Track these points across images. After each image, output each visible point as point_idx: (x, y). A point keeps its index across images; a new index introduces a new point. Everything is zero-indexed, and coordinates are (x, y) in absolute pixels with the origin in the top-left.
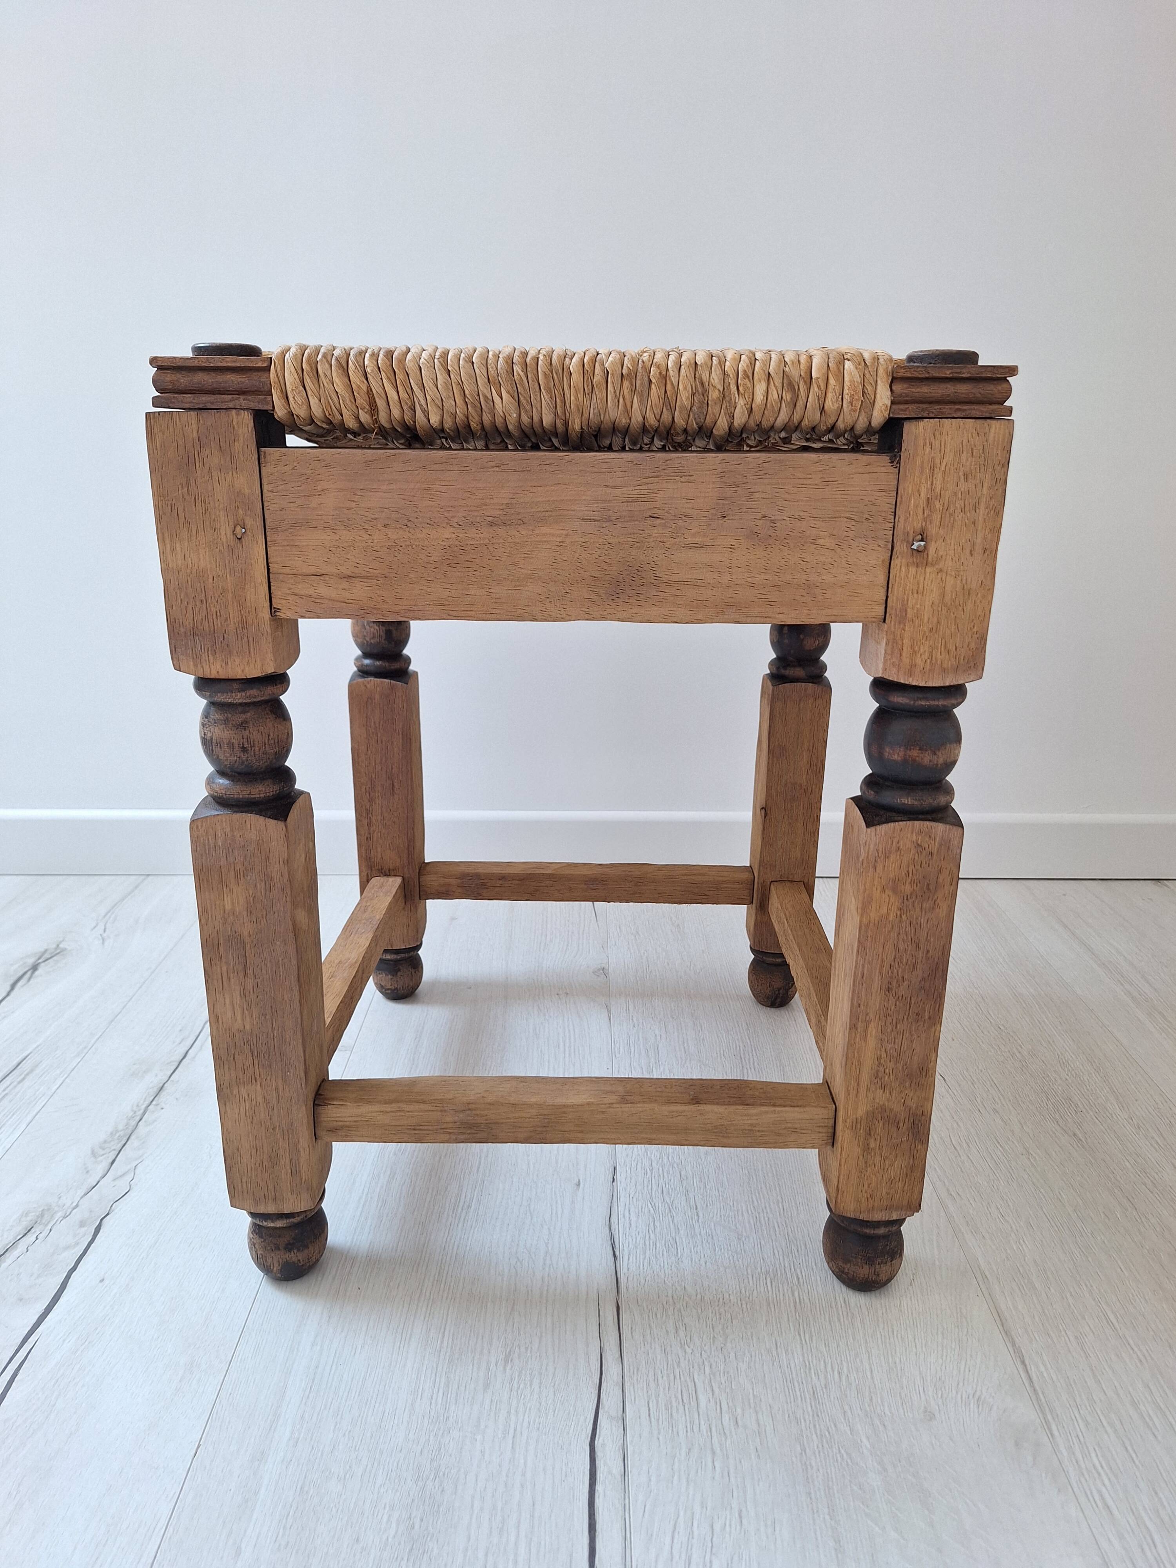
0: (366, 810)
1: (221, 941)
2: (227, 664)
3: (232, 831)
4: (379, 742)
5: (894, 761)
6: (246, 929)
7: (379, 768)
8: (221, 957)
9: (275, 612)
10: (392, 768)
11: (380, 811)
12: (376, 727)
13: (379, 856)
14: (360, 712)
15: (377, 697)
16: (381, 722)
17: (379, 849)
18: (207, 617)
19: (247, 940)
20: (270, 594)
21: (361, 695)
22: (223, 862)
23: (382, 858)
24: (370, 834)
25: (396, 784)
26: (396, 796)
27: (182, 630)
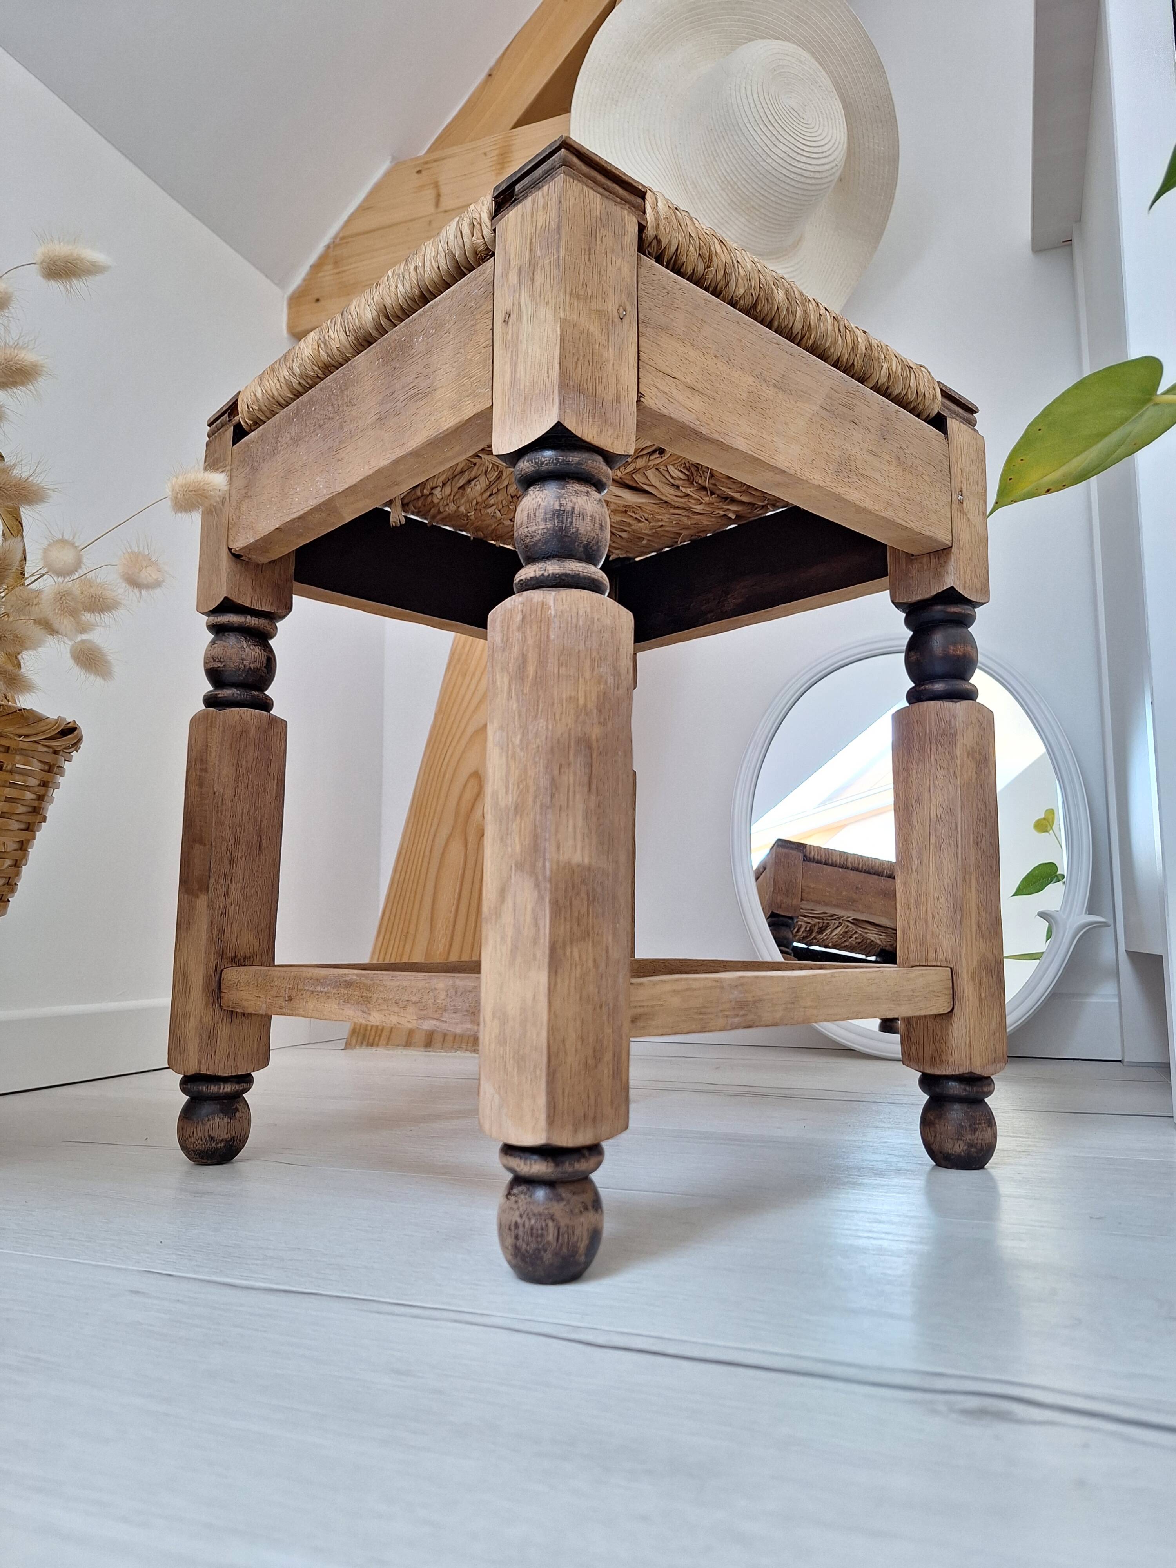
0: (225, 875)
1: (572, 744)
2: (601, 431)
3: (592, 612)
4: (250, 787)
5: (957, 655)
6: (595, 732)
7: (245, 819)
8: (569, 764)
9: (641, 397)
10: (261, 821)
11: (241, 877)
12: (247, 767)
13: (234, 939)
14: (231, 748)
15: (253, 732)
16: (255, 762)
17: (235, 929)
18: (591, 378)
19: (595, 745)
20: (638, 379)
21: (235, 727)
22: (582, 647)
23: (237, 941)
24: (225, 907)
25: (264, 842)
26: (263, 857)
27: (571, 384)
